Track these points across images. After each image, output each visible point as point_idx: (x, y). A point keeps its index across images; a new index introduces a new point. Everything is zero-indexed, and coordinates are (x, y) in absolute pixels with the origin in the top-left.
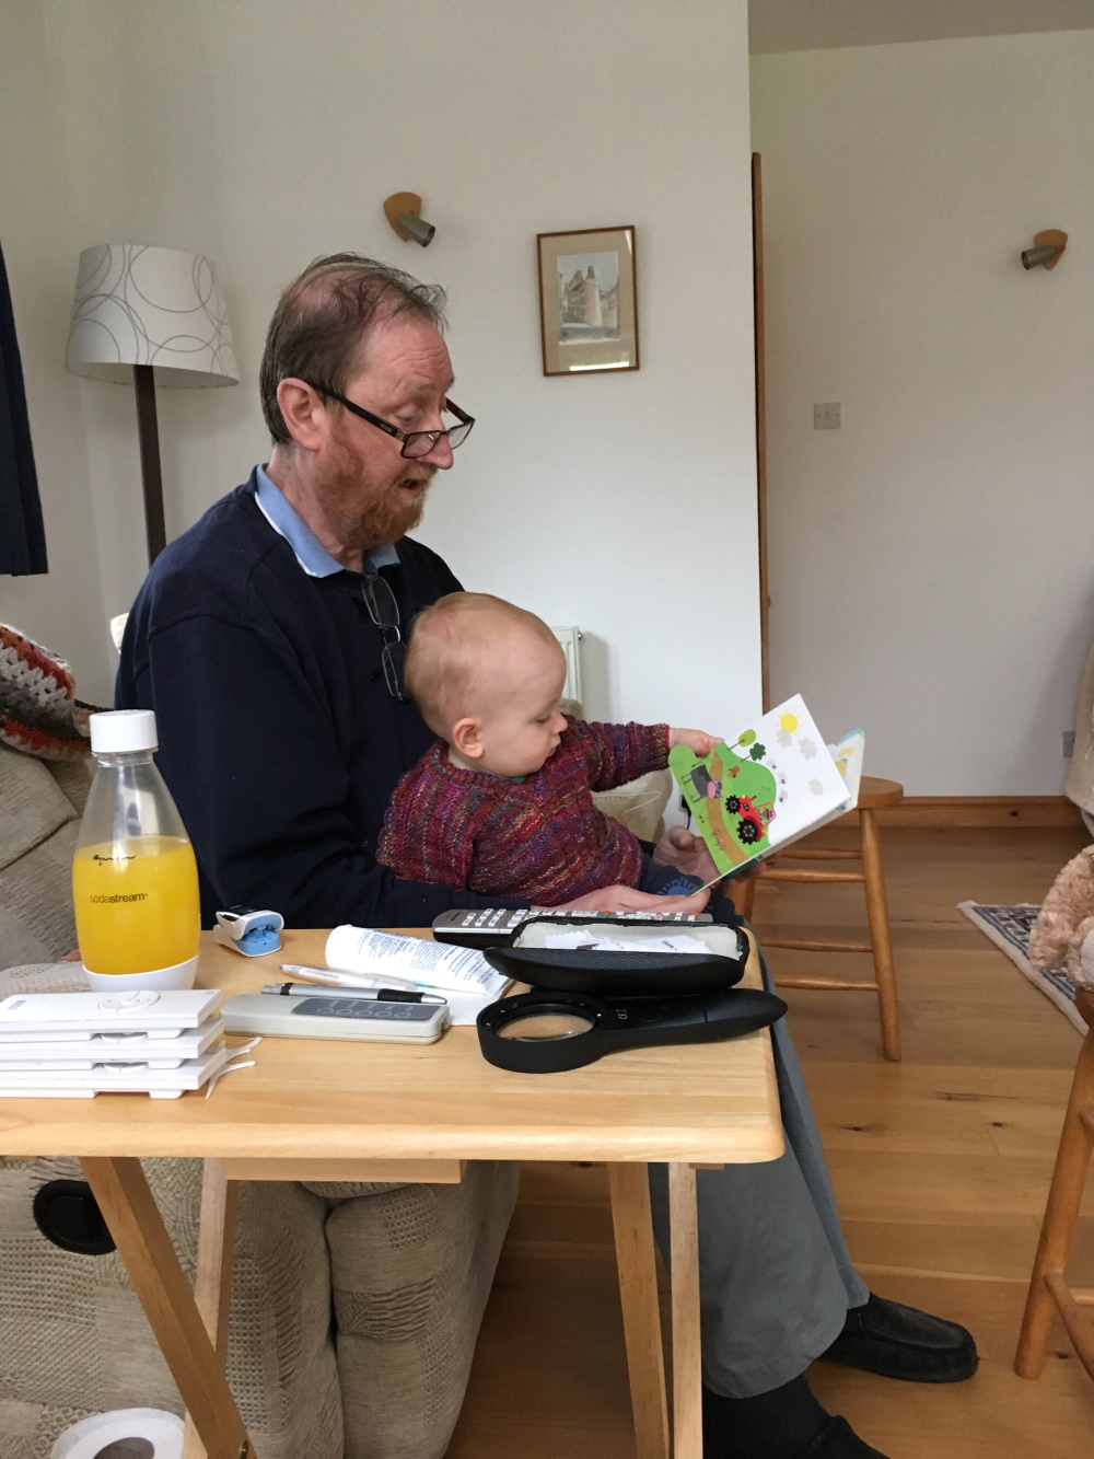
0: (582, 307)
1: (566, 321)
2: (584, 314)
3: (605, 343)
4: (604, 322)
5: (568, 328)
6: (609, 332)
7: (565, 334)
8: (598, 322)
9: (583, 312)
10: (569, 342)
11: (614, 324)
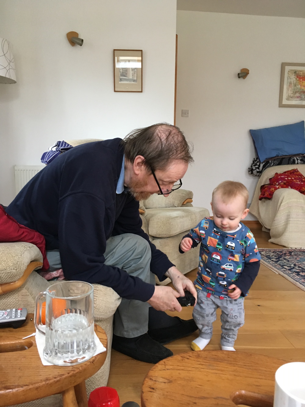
0: (126, 72)
1: (121, 76)
2: (127, 74)
3: (132, 84)
4: (133, 77)
5: (122, 78)
6: (134, 81)
7: (121, 80)
8: (131, 77)
9: (126, 74)
10: (122, 82)
11: (136, 79)
